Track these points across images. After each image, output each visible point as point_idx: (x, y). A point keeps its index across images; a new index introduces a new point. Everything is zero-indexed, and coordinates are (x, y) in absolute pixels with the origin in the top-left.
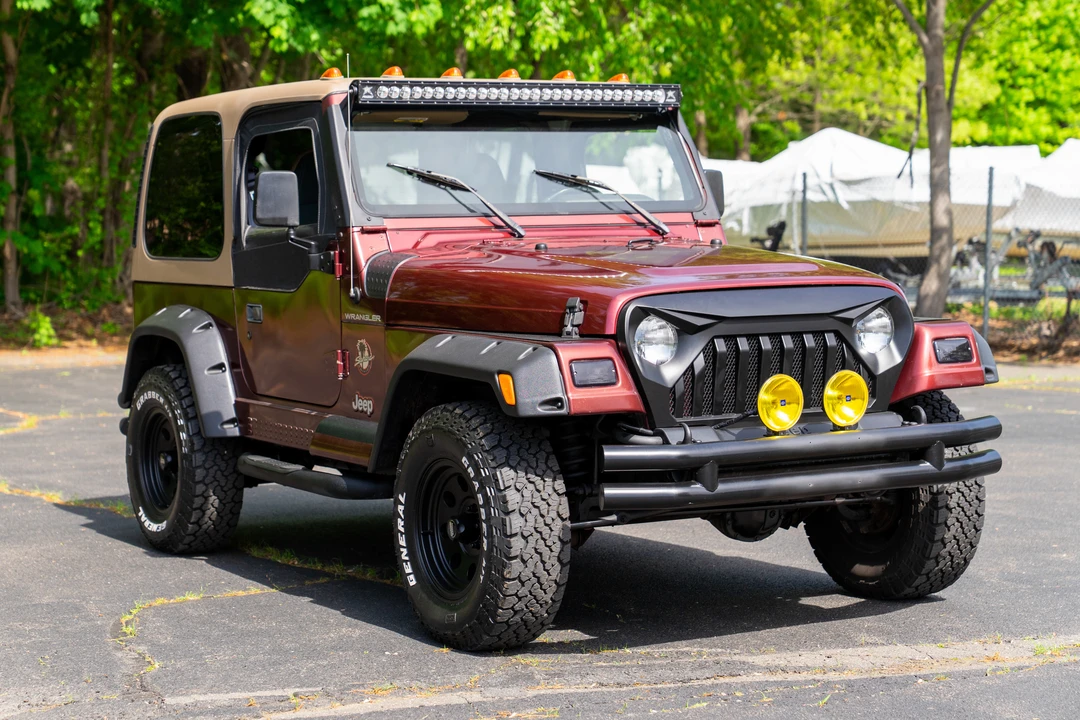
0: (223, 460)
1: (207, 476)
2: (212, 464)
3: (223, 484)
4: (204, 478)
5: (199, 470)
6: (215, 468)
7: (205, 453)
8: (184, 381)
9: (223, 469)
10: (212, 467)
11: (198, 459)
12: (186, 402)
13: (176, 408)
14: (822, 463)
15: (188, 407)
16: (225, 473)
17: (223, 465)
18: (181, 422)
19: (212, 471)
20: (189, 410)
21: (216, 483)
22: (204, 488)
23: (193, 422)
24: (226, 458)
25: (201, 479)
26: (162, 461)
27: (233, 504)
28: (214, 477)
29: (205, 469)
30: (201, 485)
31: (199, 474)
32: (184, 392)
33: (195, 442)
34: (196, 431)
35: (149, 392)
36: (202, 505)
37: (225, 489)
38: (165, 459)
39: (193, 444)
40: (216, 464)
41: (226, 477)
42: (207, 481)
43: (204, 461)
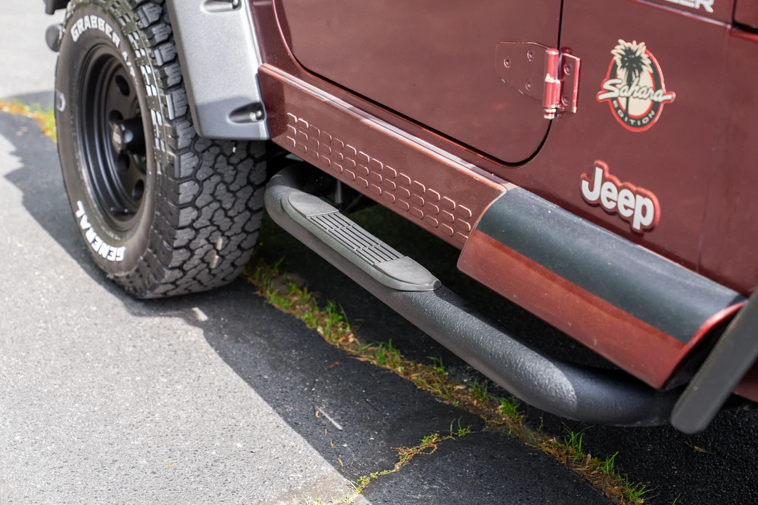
0: (229, 164)
1: (200, 193)
2: (211, 172)
3: (228, 206)
4: (195, 198)
5: (185, 185)
6: (216, 179)
7: (196, 153)
8: (158, 10)
9: (228, 179)
10: (209, 178)
11: (187, 163)
12: (161, 55)
13: (143, 61)
15: (166, 64)
16: (232, 187)
17: (229, 173)
18: (153, 91)
19: (208, 187)
20: (168, 70)
21: (215, 205)
22: (194, 214)
23: (176, 93)
24: (234, 160)
25: (189, 199)
26: (117, 138)
27: (244, 235)
28: (212, 195)
29: (197, 181)
30: (190, 209)
31: (187, 191)
32: (158, 33)
33: (180, 133)
34: (181, 112)
35: (93, 17)
36: (190, 241)
37: (231, 213)
38: (123, 134)
39: (176, 137)
40: (216, 173)
41: (234, 193)
42: (199, 203)
43: (196, 169)
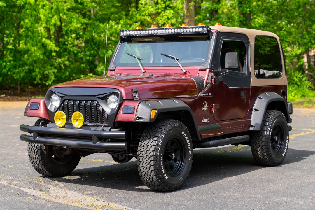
14: (65, 137)
